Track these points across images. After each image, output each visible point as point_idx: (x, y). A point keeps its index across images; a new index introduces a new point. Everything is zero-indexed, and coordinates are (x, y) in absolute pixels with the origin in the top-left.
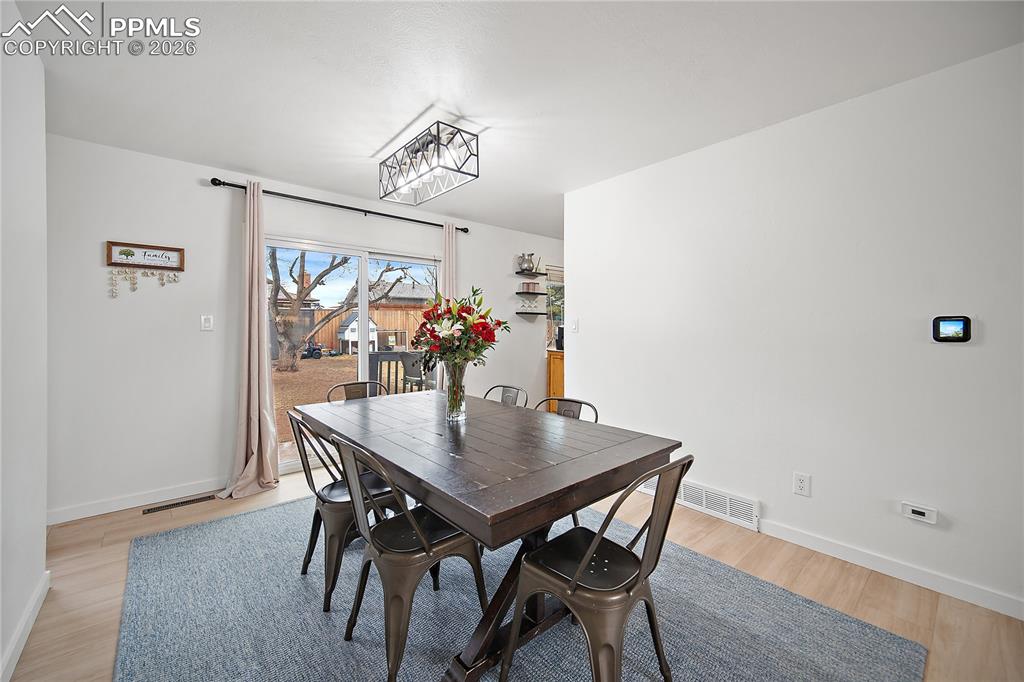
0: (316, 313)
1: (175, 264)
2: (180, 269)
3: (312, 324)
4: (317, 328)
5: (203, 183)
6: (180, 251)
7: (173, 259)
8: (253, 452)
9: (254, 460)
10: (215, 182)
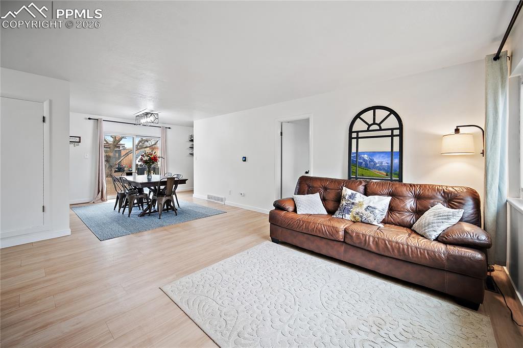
0: (122, 151)
1: (78, 141)
2: (80, 142)
3: (120, 156)
4: (122, 158)
5: (86, 119)
6: (80, 137)
7: (78, 140)
8: (100, 191)
9: (100, 193)
10: (89, 119)
